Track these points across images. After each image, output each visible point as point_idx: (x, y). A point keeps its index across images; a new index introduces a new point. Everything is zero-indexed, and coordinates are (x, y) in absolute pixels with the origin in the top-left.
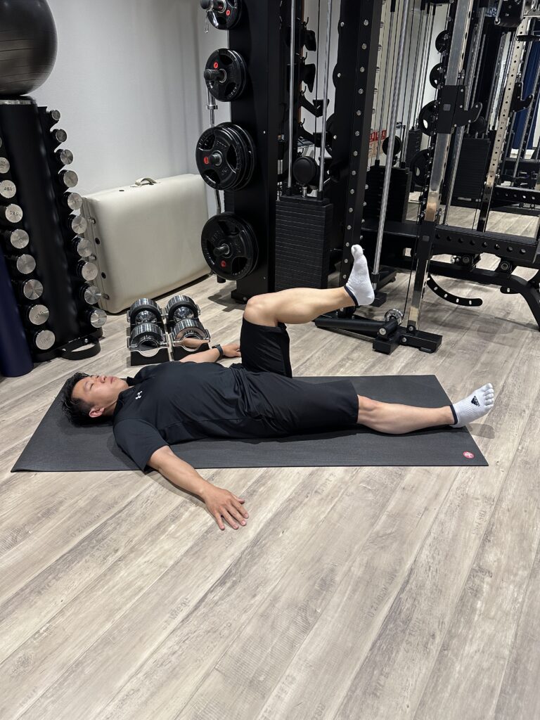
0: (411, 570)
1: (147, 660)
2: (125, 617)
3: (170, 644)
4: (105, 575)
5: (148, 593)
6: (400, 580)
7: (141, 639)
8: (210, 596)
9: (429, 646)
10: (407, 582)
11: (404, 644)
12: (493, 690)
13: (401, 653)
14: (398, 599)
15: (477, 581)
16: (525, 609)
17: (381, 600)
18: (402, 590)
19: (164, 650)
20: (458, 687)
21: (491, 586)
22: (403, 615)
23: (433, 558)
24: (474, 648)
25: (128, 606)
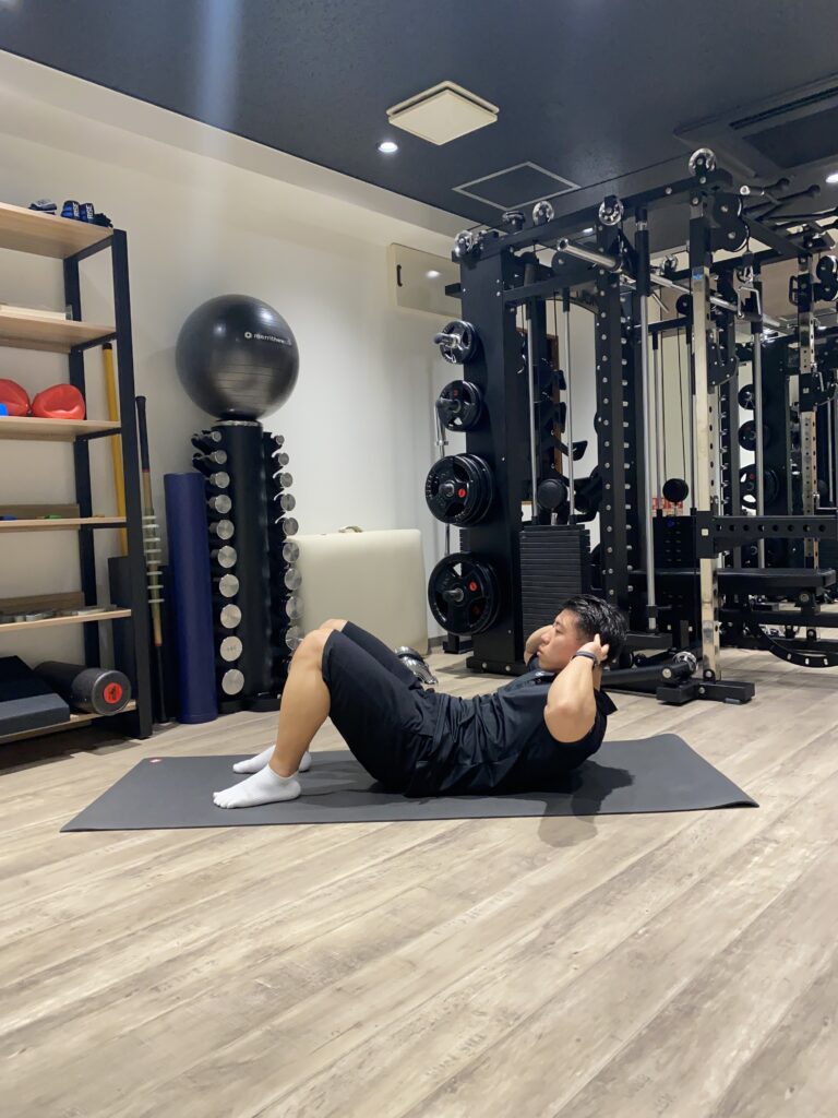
0: (672, 839)
1: (340, 880)
2: (318, 857)
3: (369, 872)
4: (296, 834)
5: (345, 846)
6: (656, 844)
7: (335, 869)
8: (418, 849)
9: (684, 880)
10: (666, 844)
11: (652, 879)
12: (757, 906)
13: (645, 884)
14: (652, 854)
15: (758, 846)
16: (817, 862)
17: (627, 854)
18: (657, 849)
19: (361, 875)
20: (713, 902)
21: (776, 849)
22: (654, 863)
23: (703, 831)
24: (742, 882)
25: (322, 851)
